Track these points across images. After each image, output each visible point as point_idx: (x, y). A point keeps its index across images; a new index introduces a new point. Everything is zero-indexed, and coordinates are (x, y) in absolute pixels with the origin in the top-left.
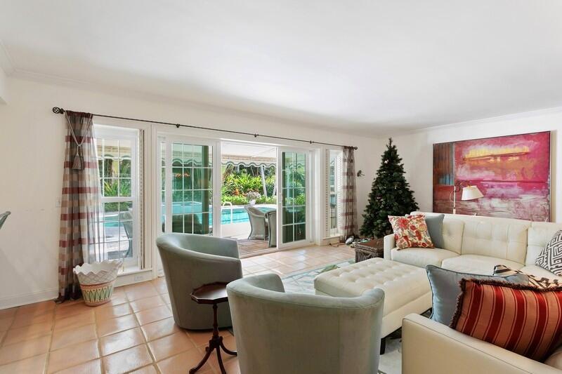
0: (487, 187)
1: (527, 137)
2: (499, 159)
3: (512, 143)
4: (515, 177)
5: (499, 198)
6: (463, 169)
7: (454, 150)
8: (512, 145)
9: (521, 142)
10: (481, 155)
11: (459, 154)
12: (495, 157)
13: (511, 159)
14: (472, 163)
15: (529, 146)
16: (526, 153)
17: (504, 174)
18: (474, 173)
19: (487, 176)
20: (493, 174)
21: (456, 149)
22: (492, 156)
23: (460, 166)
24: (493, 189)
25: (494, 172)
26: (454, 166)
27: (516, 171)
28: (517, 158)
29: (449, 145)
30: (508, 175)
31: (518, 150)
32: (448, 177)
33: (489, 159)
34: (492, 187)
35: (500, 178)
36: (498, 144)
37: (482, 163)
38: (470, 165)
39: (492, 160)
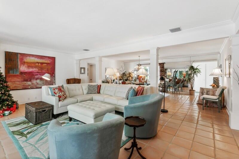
0: (35, 75)
1: (49, 57)
2: (40, 64)
3: (44, 59)
4: (45, 71)
5: (40, 79)
6: (24, 67)
7: (19, 57)
8: (44, 60)
9: (47, 59)
10: (33, 62)
11: (22, 59)
12: (38, 63)
13: (44, 65)
14: (29, 64)
15: (50, 61)
16: (49, 63)
17: (42, 70)
18: (29, 69)
19: (35, 71)
20: (38, 70)
21: (20, 56)
22: (37, 62)
23: (22, 65)
24: (37, 76)
25: (38, 69)
26: (19, 65)
27: (46, 69)
28: (46, 65)
29: (16, 54)
30: (43, 71)
31: (46, 62)
32: (15, 70)
33: (36, 64)
34: (37, 75)
35: (40, 71)
36: (39, 58)
37: (33, 65)
38: (27, 65)
39: (37, 64)
